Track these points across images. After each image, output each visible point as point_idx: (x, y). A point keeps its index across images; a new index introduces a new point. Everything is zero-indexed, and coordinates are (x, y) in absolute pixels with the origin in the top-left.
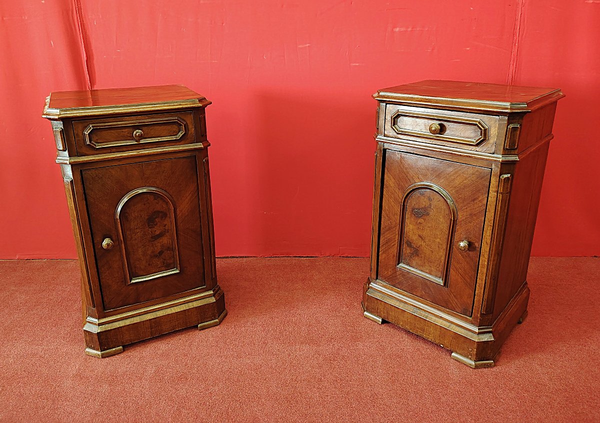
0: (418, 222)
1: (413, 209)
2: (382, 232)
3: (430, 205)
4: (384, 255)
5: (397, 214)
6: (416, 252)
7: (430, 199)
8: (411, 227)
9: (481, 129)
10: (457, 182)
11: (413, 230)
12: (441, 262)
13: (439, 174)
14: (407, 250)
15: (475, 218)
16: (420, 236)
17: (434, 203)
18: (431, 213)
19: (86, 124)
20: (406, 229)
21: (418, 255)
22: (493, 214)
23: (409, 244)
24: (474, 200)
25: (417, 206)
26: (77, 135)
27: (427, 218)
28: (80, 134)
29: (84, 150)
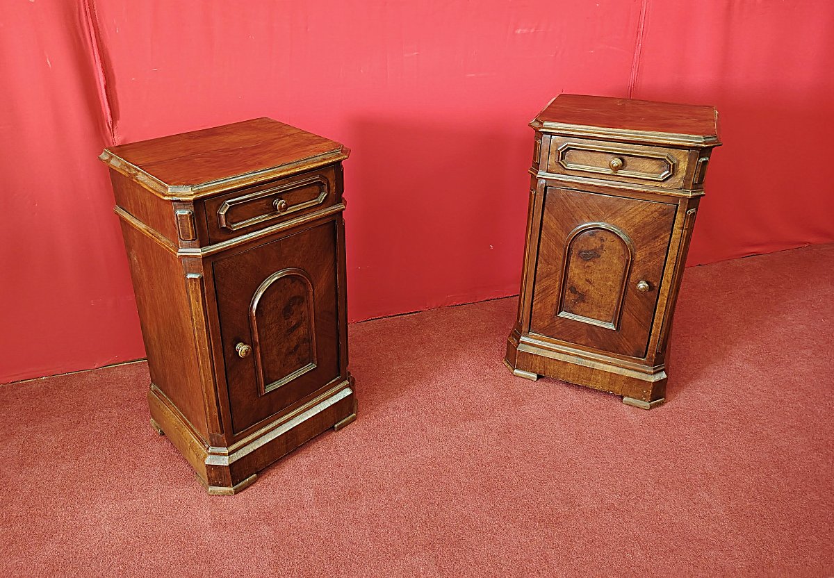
0: (586, 265)
1: (580, 252)
2: (537, 279)
3: (602, 246)
4: (539, 306)
5: (558, 258)
6: (582, 297)
7: (602, 239)
8: (577, 271)
9: (668, 163)
10: (637, 220)
11: (578, 274)
12: (612, 306)
13: (616, 212)
14: (570, 297)
15: (655, 256)
16: (587, 280)
17: (607, 244)
18: (603, 255)
19: (219, 201)
20: (570, 274)
21: (584, 301)
22: (677, 251)
23: (574, 290)
24: (656, 237)
25: (585, 249)
26: (210, 217)
27: (597, 260)
28: (214, 216)
29: (217, 237)
